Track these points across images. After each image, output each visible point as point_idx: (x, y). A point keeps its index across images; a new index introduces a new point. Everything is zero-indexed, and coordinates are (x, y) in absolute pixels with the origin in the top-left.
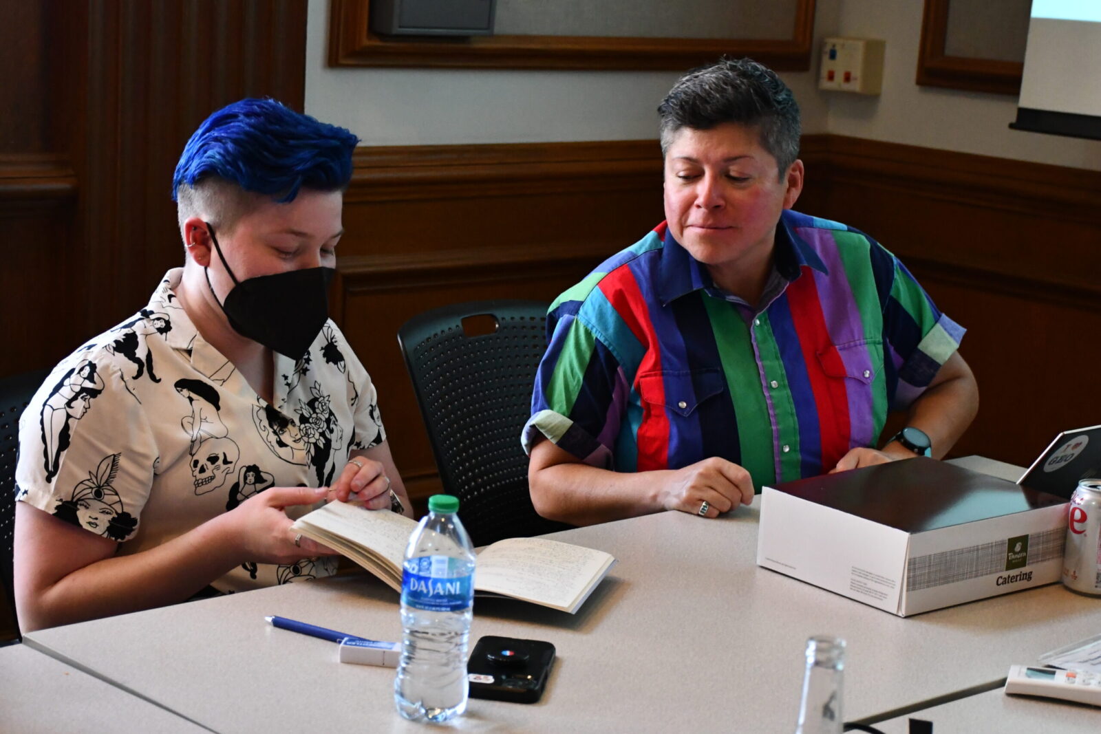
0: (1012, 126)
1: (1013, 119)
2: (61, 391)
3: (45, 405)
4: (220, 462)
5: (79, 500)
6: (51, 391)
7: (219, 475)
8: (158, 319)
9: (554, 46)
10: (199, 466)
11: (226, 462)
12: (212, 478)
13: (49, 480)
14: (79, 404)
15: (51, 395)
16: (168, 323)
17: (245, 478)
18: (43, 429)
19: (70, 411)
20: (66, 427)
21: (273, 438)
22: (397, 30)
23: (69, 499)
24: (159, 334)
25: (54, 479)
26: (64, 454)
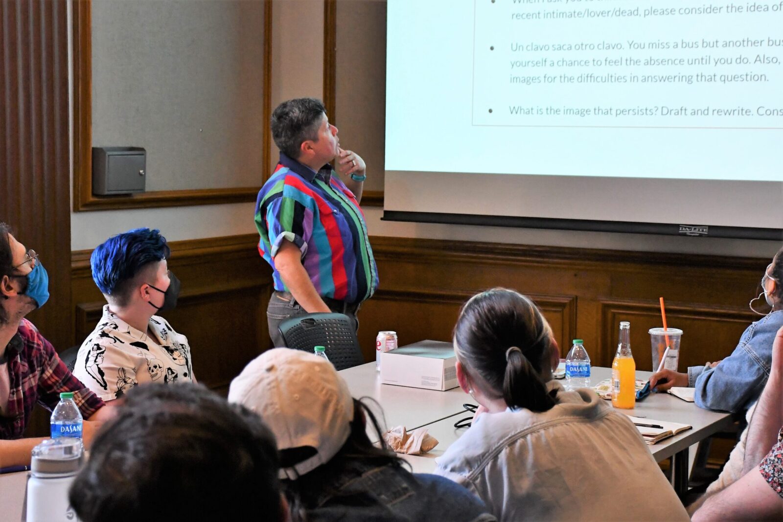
0: (382, 219)
1: (382, 216)
2: (90, 360)
3: (86, 368)
4: (158, 367)
5: (121, 388)
6: (85, 362)
7: (159, 373)
8: (111, 324)
9: (167, 196)
10: (151, 369)
11: (160, 367)
12: (157, 374)
13: (105, 389)
14: (99, 359)
15: (86, 363)
16: (115, 325)
17: (168, 373)
18: (91, 375)
19: (97, 363)
20: (99, 369)
21: (171, 357)
22: (106, 193)
23: (117, 390)
24: (114, 330)
25: (108, 387)
26: (104, 377)
